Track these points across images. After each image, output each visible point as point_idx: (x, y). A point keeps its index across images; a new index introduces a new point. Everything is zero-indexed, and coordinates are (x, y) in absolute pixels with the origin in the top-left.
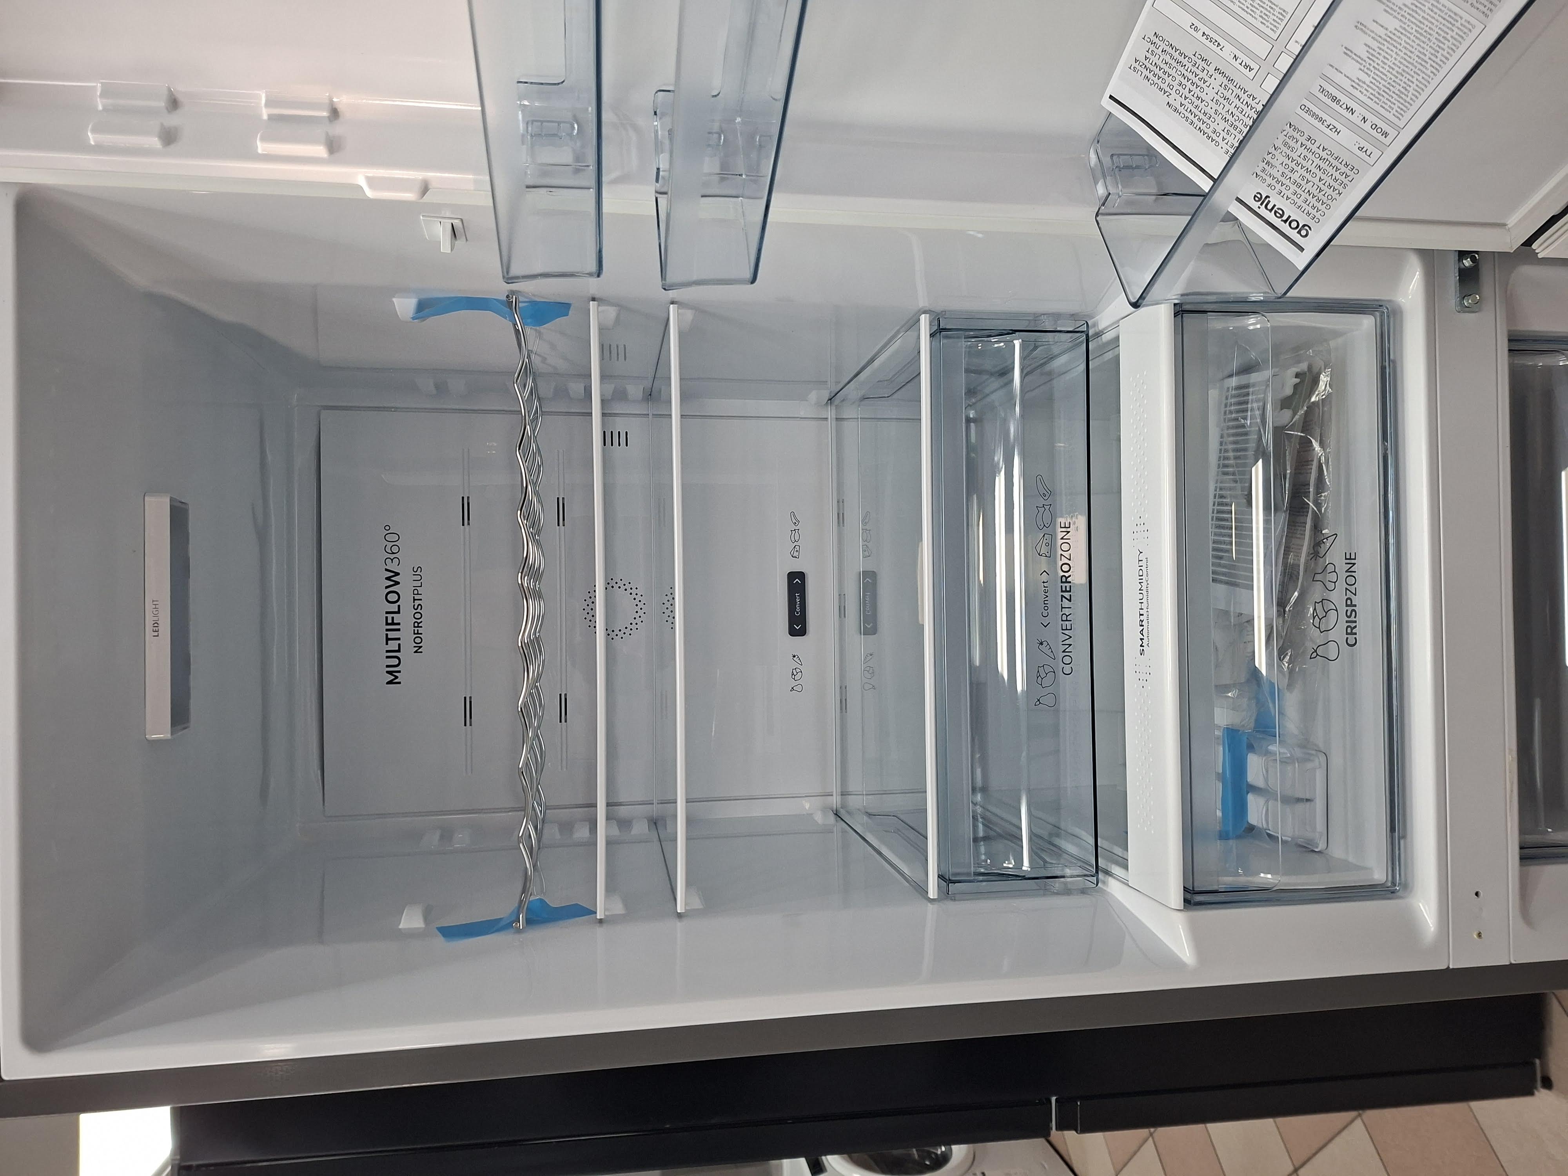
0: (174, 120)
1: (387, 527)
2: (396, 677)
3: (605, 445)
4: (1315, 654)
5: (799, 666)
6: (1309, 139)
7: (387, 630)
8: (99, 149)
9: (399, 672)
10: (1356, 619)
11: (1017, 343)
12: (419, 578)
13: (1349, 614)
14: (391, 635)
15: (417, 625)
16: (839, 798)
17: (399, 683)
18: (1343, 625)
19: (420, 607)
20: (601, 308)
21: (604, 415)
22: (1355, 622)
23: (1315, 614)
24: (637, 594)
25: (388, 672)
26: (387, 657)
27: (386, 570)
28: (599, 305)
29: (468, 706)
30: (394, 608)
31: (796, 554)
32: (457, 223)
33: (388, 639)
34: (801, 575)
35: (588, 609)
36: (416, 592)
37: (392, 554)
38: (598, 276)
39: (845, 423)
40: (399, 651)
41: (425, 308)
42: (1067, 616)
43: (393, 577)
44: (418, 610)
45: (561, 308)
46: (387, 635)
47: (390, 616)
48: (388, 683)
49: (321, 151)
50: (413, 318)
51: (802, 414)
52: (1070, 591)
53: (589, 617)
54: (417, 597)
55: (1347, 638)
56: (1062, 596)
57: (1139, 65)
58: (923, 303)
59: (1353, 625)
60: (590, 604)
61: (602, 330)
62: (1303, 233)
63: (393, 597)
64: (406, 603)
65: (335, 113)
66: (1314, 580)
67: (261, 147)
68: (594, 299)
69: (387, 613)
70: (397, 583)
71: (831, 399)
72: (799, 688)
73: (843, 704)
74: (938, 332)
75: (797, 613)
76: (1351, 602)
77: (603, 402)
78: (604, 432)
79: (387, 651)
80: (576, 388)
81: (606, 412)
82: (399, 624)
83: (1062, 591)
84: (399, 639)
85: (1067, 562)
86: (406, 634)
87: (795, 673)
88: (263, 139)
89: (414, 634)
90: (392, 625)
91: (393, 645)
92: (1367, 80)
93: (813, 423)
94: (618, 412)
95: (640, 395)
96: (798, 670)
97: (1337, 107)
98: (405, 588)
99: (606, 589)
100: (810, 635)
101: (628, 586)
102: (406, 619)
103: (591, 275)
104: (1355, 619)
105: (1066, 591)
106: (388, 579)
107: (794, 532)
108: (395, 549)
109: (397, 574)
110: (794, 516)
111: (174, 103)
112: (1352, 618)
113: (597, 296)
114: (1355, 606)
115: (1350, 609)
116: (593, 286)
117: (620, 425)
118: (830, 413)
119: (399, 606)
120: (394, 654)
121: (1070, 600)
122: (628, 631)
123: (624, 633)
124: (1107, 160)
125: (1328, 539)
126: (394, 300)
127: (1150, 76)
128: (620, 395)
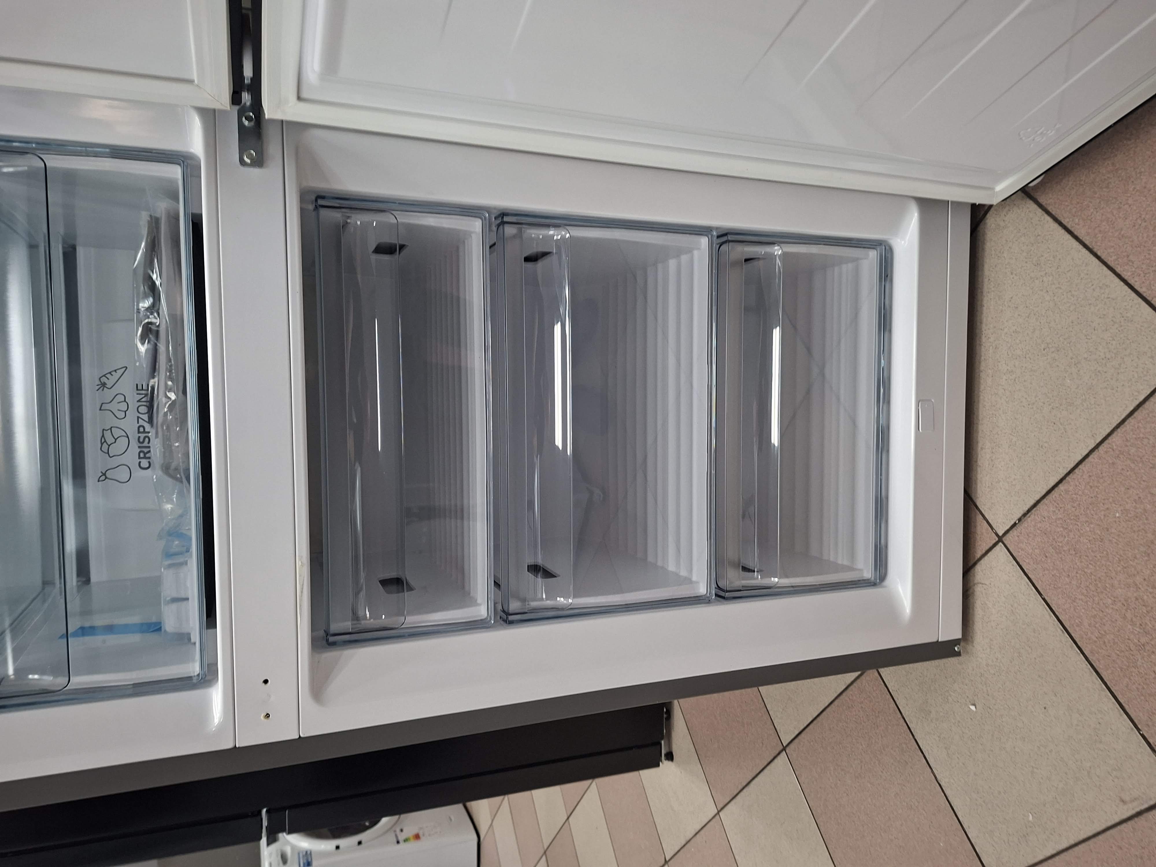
4: (103, 477)
10: (150, 445)
13: (147, 439)
18: (134, 448)
22: (149, 447)
23: (103, 440)
55: (140, 462)
59: (146, 450)
66: (102, 409)
76: (144, 429)
104: (147, 445)
112: (145, 444)
114: (148, 432)
115: (142, 436)
125: (117, 371)
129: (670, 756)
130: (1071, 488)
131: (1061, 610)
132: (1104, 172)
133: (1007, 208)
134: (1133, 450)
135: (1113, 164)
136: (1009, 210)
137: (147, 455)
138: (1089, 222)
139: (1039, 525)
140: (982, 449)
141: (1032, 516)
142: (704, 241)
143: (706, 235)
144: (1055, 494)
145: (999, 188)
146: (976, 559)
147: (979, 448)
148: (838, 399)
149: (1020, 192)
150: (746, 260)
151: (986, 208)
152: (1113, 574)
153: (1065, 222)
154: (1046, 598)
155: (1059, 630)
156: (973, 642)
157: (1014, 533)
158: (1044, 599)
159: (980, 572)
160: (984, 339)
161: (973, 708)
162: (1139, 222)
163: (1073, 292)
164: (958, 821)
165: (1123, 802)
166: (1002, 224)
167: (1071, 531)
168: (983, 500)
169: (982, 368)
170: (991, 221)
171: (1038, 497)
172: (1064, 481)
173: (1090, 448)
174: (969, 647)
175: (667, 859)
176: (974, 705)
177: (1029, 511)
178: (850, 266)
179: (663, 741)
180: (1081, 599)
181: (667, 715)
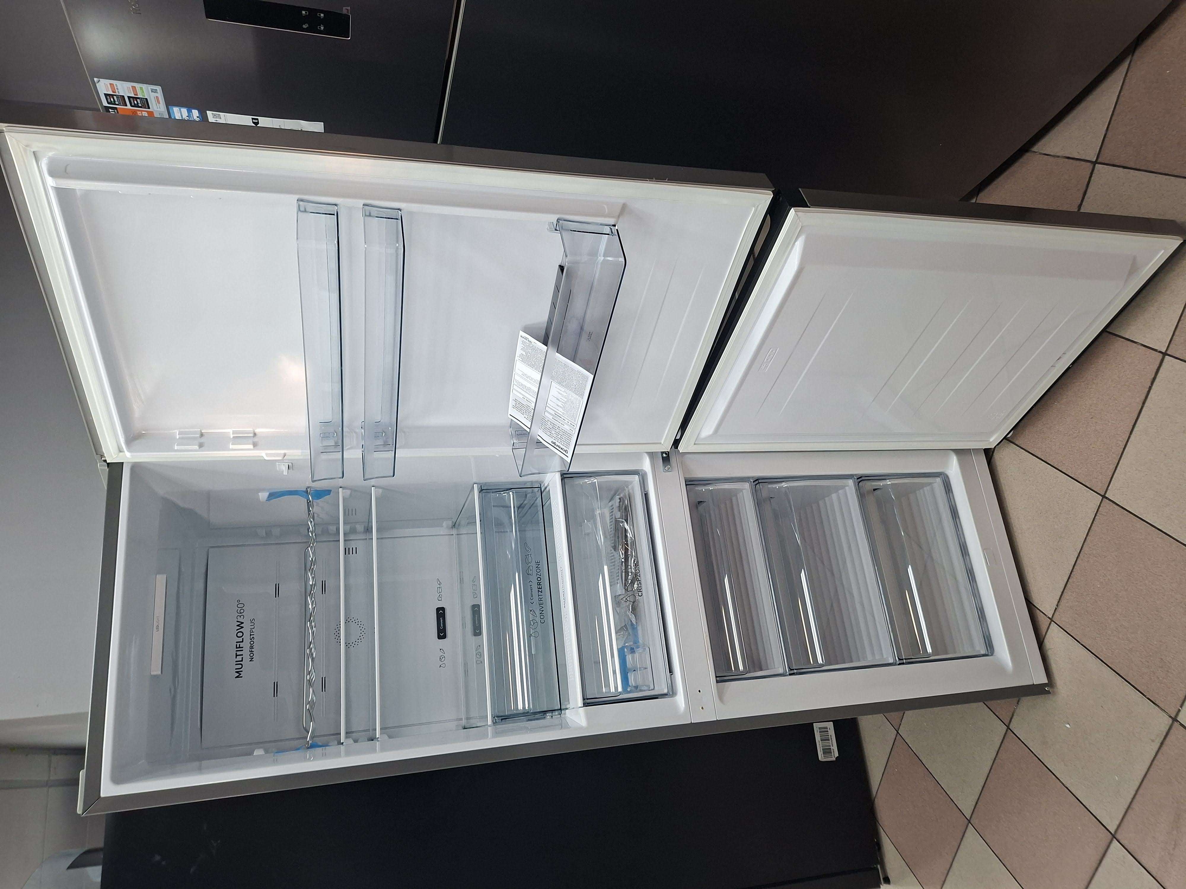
0: (202, 440)
1: (238, 601)
2: (240, 674)
3: (345, 554)
4: (626, 600)
5: (444, 655)
6: (558, 427)
7: (236, 651)
8: (177, 451)
9: (242, 671)
11: (511, 493)
12: (253, 624)
13: (640, 584)
14: (238, 653)
15: (252, 647)
16: (466, 721)
17: (242, 677)
19: (253, 638)
20: (344, 491)
21: (345, 540)
22: (641, 587)
24: (361, 624)
25: (236, 672)
26: (236, 664)
27: (237, 621)
28: (343, 490)
29: (276, 686)
30: (241, 639)
31: (440, 599)
32: (290, 464)
33: (237, 655)
34: (443, 609)
35: (336, 634)
36: (251, 631)
37: (241, 613)
38: (343, 478)
39: (462, 536)
40: (242, 661)
41: (272, 496)
42: (541, 599)
43: (240, 625)
44: (253, 640)
45: (328, 492)
46: (236, 653)
47: (238, 644)
48: (236, 677)
49: (251, 447)
50: (266, 501)
51: (441, 533)
52: (541, 588)
53: (337, 637)
54: (252, 634)
56: (538, 591)
57: (514, 407)
58: (475, 480)
59: (640, 588)
60: (338, 631)
61: (344, 499)
62: (566, 452)
63: (240, 634)
64: (247, 637)
65: (255, 434)
67: (231, 447)
68: (341, 487)
69: (237, 642)
70: (242, 627)
71: (454, 526)
72: (444, 665)
73: (466, 672)
74: (481, 490)
75: (442, 627)
77: (345, 534)
78: (345, 548)
79: (236, 661)
80: (333, 528)
81: (346, 539)
82: (242, 647)
83: (538, 589)
84: (242, 655)
85: (539, 576)
86: (246, 653)
87: (441, 658)
88: (232, 444)
89: (250, 652)
90: (239, 648)
91: (239, 658)
92: (565, 413)
93: (447, 537)
94: (351, 539)
95: (362, 530)
96: (443, 656)
97: (561, 419)
98: (246, 630)
99: (346, 623)
100: (448, 639)
101: (356, 621)
102: (246, 645)
103: (340, 478)
105: (540, 588)
106: (238, 626)
107: (439, 588)
108: (242, 611)
109: (242, 623)
110: (439, 581)
111: (202, 435)
112: (640, 586)
113: (342, 486)
114: (640, 581)
116: (341, 482)
117: (353, 545)
118: (454, 532)
119: (243, 639)
120: (239, 663)
121: (542, 592)
122: (356, 643)
123: (355, 644)
124: (513, 432)
126: (259, 494)
127: (518, 410)
128: (353, 531)
129: (887, 881)
130: (1075, 580)
131: (1091, 647)
132: (1040, 426)
133: (1002, 449)
134: (1094, 552)
135: (1042, 422)
136: (1003, 450)
137: (641, 590)
138: (1041, 449)
139: (1067, 605)
140: (1028, 573)
141: (1062, 601)
142: (850, 482)
143: (851, 479)
144: (1068, 585)
145: (991, 440)
146: (1044, 635)
147: (1026, 573)
148: (944, 569)
149: (1004, 440)
150: (874, 490)
151: (992, 450)
152: (1107, 618)
153: (1030, 451)
154: (1083, 643)
155: (1094, 658)
156: (1056, 686)
157: (1057, 613)
158: (1082, 645)
159: (1049, 643)
160: (1011, 515)
161: (1068, 726)
162: (1061, 446)
163: (1045, 483)
164: (1084, 807)
165: (1153, 741)
166: (1002, 456)
167: (1082, 602)
168: (1037, 601)
169: (1015, 531)
170: (997, 456)
171: (1062, 590)
172: (1071, 577)
173: (1076, 557)
174: (1055, 690)
176: (1068, 723)
177: (1060, 599)
178: (928, 488)
179: (879, 866)
180: (1097, 637)
181: (878, 846)
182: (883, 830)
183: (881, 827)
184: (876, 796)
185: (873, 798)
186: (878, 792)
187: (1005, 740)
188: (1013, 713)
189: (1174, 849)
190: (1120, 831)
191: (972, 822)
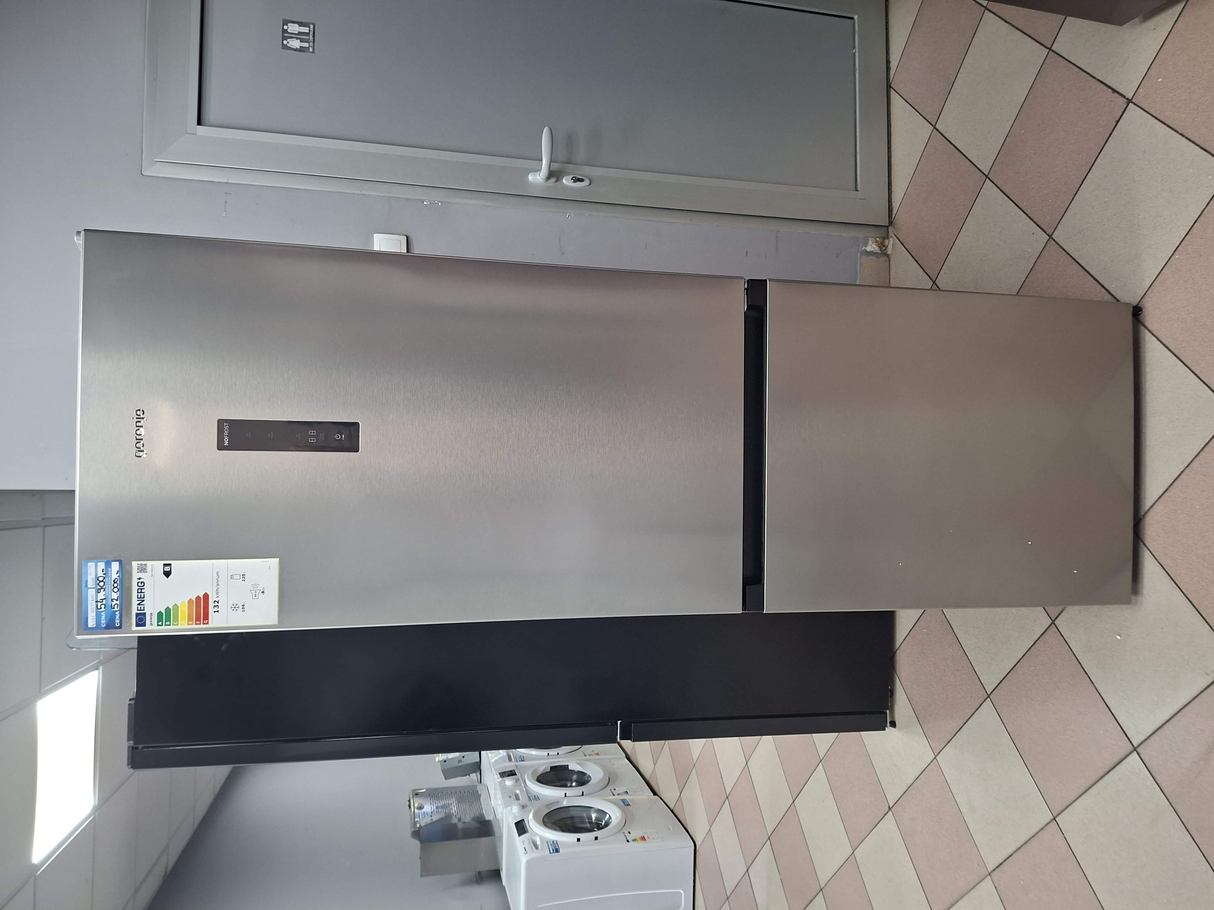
129: (893, 724)
130: (1171, 495)
141: (1151, 513)
144: (1163, 498)
153: (1163, 341)
155: (1168, 580)
158: (1159, 563)
161: (1118, 637)
172: (1168, 490)
175: (891, 806)
176: (1119, 635)
179: (888, 711)
180: (1179, 559)
181: (891, 693)
182: (899, 679)
183: (897, 677)
184: (899, 648)
185: (895, 650)
186: (902, 645)
187: (1046, 633)
188: (1063, 610)
189: (1195, 778)
190: (1142, 746)
191: (991, 697)
